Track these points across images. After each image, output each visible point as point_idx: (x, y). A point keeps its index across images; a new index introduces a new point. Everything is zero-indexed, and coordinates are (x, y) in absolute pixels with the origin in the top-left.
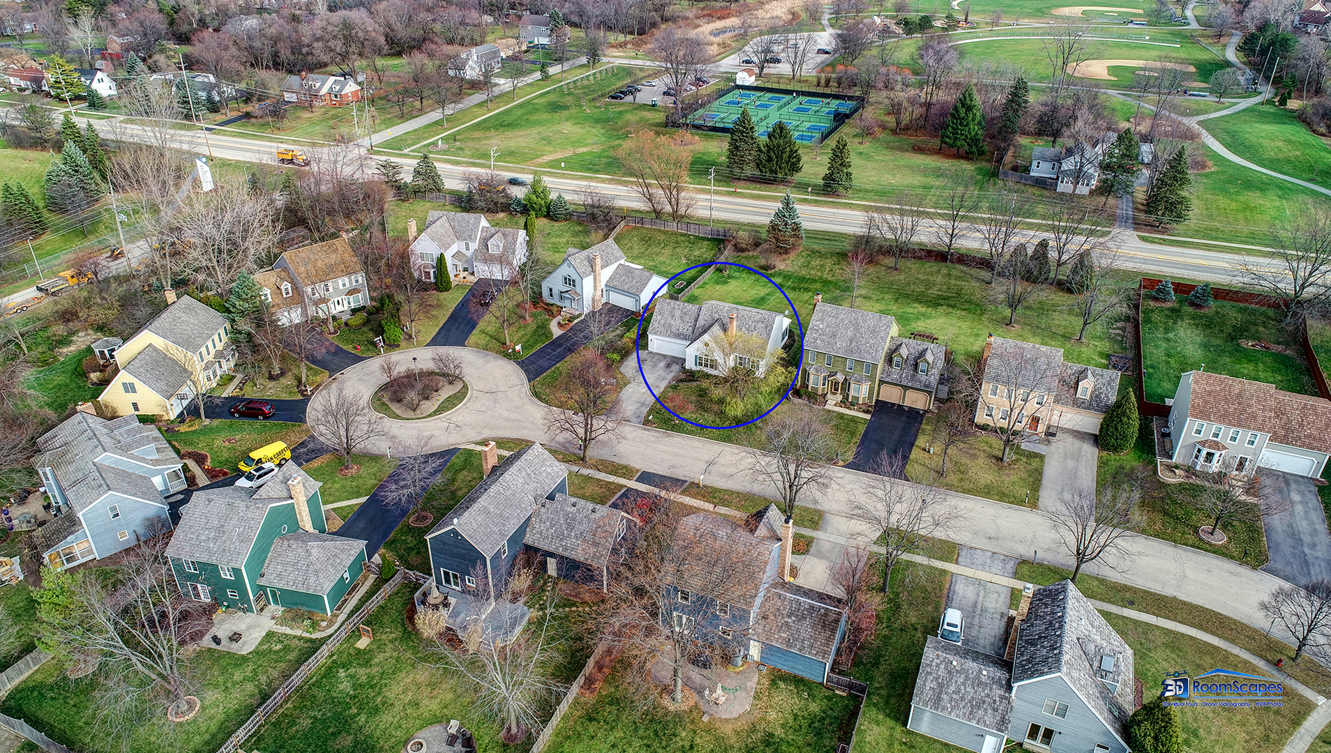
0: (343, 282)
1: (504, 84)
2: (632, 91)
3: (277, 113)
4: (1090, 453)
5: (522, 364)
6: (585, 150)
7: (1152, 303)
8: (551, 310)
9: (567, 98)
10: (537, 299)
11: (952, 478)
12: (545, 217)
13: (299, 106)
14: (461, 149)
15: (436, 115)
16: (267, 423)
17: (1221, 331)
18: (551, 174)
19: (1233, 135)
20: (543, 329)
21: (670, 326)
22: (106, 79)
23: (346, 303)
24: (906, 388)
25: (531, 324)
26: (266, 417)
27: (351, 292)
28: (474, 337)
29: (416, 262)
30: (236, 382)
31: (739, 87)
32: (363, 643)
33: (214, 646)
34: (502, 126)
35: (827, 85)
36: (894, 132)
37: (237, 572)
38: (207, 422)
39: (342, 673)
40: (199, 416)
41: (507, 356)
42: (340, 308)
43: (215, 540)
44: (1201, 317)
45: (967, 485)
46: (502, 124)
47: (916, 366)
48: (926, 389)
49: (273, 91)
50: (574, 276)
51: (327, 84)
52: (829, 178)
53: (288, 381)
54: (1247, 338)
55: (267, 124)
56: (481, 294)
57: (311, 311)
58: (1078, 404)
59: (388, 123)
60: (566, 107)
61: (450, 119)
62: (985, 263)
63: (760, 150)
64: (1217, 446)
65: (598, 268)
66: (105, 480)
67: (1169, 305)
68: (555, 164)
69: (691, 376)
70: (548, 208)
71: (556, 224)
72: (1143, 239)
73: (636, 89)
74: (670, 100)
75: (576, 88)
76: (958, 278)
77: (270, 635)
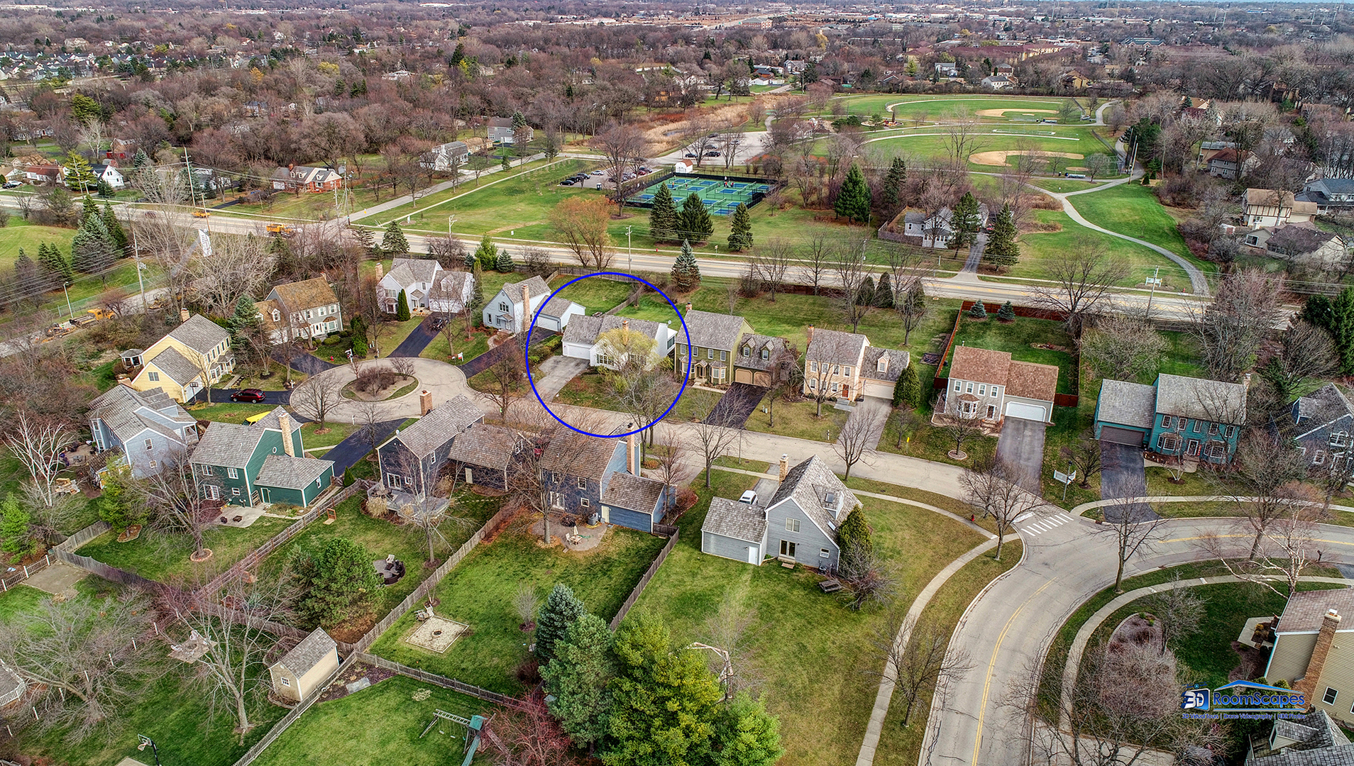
0: (322, 311)
1: (469, 174)
2: (580, 178)
3: (269, 197)
4: (886, 409)
5: (462, 368)
6: (534, 223)
7: (969, 319)
8: (489, 331)
9: (524, 184)
10: (479, 325)
11: (778, 427)
12: (493, 269)
13: (287, 192)
14: (427, 224)
15: (407, 199)
16: (259, 405)
17: (1018, 337)
18: (503, 241)
19: (1090, 205)
20: (482, 345)
21: (579, 334)
22: (114, 173)
23: (323, 328)
24: (754, 371)
25: (473, 342)
26: (258, 402)
27: (327, 320)
28: (425, 352)
29: (381, 295)
30: (235, 380)
31: (679, 175)
32: (329, 522)
33: (221, 523)
34: (464, 206)
35: (755, 173)
36: (802, 207)
37: (240, 471)
38: (212, 404)
39: (313, 537)
40: (206, 400)
41: (452, 362)
42: (318, 332)
43: (225, 451)
44: (1005, 328)
45: (787, 431)
46: (464, 205)
47: (760, 354)
48: (768, 371)
49: (264, 180)
50: (508, 303)
51: (312, 174)
52: (733, 239)
53: (276, 379)
54: (1037, 342)
55: (258, 207)
56: (434, 323)
57: (296, 332)
58: (878, 376)
59: (366, 205)
60: (522, 192)
61: (420, 203)
62: (838, 292)
63: (678, 218)
64: (971, 398)
65: (527, 296)
66: (142, 422)
67: (983, 320)
68: (507, 234)
69: (594, 371)
70: (495, 262)
71: (502, 275)
72: (981, 278)
73: (585, 177)
74: (613, 185)
75: (532, 177)
76: (821, 305)
77: (262, 518)
